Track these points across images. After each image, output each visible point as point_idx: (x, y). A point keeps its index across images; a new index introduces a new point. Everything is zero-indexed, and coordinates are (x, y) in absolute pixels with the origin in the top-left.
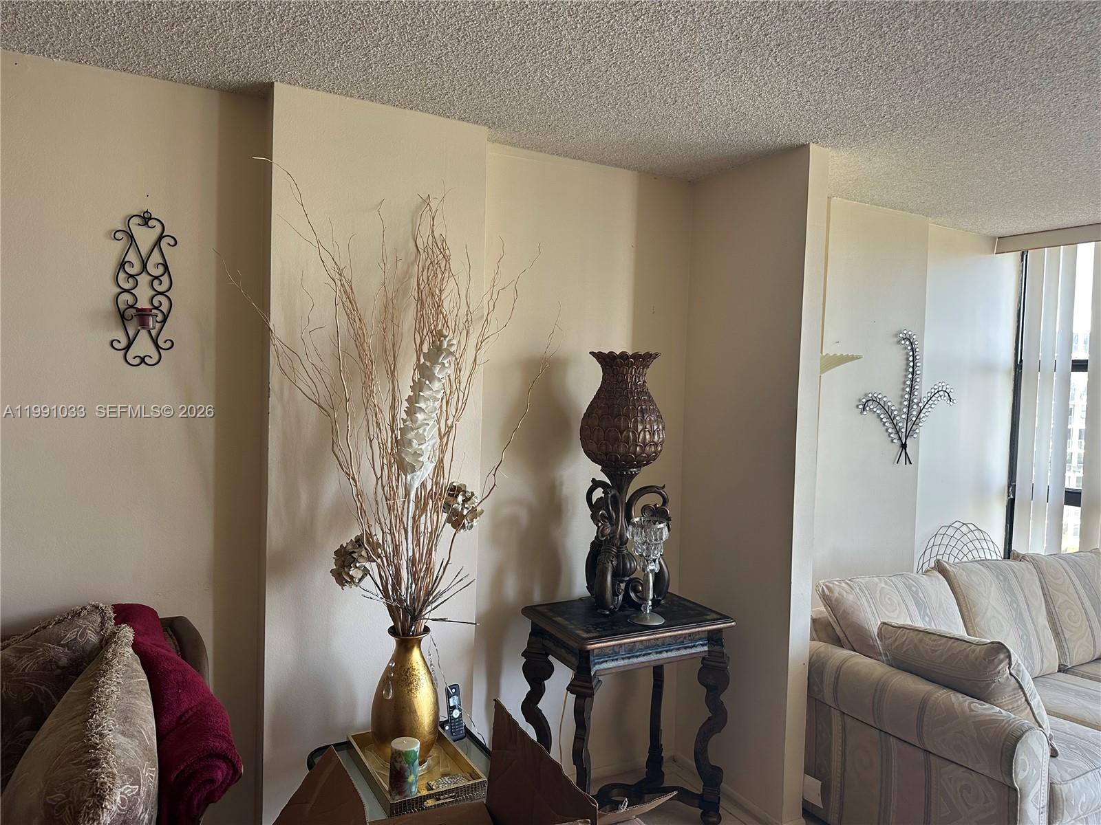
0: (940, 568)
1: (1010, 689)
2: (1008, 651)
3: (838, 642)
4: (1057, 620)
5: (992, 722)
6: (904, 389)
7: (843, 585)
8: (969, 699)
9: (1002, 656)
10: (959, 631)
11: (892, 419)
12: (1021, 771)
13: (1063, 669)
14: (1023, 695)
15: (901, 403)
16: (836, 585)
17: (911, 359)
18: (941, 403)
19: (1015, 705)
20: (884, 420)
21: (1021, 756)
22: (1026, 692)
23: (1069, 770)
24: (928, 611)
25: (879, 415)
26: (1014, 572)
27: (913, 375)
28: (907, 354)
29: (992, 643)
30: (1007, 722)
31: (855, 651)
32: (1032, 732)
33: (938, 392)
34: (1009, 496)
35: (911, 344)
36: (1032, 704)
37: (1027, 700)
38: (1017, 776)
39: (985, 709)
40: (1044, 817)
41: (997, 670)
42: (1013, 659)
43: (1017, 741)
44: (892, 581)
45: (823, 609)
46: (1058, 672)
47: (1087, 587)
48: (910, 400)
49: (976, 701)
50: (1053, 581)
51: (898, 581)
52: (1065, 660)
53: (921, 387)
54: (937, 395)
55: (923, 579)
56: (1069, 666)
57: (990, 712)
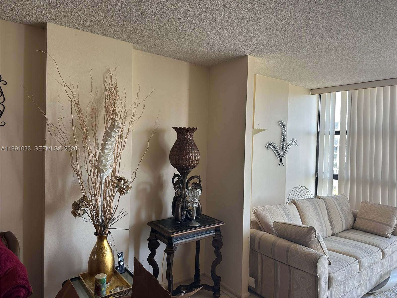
0: (293, 202)
1: (316, 242)
2: (315, 230)
3: (260, 229)
4: (331, 219)
5: (310, 254)
6: (281, 141)
7: (261, 208)
8: (303, 247)
9: (313, 231)
10: (300, 223)
11: (277, 151)
13: (333, 235)
14: (320, 244)
15: (280, 145)
16: (259, 209)
17: (283, 130)
18: (293, 145)
19: (317, 248)
20: (274, 151)
21: (319, 265)
23: (335, 269)
24: (289, 217)
25: (273, 150)
26: (317, 202)
27: (284, 136)
28: (282, 129)
29: (310, 227)
30: (315, 254)
31: (266, 232)
32: (322, 256)
34: (316, 177)
35: (283, 125)
36: (323, 247)
37: (321, 246)
38: (318, 272)
39: (308, 250)
40: (327, 285)
41: (311, 236)
42: (316, 232)
43: (318, 260)
44: (277, 207)
45: (254, 217)
46: (332, 236)
47: (340, 207)
48: (283, 144)
49: (305, 247)
50: (330, 205)
51: (280, 207)
52: (334, 232)
53: (286, 140)
54: (292, 143)
55: (288, 206)
56: (335, 234)
57: (310, 251)
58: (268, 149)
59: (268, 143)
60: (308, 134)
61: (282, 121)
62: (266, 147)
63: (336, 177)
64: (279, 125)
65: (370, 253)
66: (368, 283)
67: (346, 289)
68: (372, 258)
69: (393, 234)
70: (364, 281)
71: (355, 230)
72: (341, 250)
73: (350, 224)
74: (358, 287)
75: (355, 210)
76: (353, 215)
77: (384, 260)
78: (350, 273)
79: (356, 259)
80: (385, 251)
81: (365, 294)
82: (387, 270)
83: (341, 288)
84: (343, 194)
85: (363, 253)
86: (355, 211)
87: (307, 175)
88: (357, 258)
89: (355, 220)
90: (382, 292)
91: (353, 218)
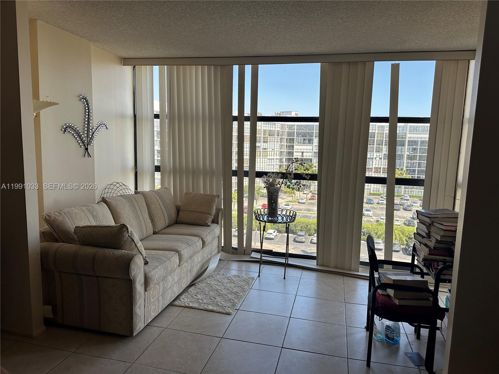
0: (104, 200)
1: (129, 242)
2: (127, 227)
3: (57, 241)
4: (152, 215)
5: (122, 256)
6: (85, 123)
7: (56, 213)
8: (113, 250)
9: (124, 229)
10: (112, 223)
11: (80, 136)
12: (133, 272)
13: (155, 233)
14: (134, 243)
15: (84, 129)
16: (53, 214)
17: (87, 108)
18: (102, 129)
19: (131, 248)
20: (76, 137)
21: (133, 266)
22: (135, 242)
23: (152, 267)
24: (98, 219)
25: (73, 134)
27: (88, 116)
28: (85, 106)
29: (121, 225)
30: (127, 255)
31: (64, 242)
32: (137, 256)
33: (101, 125)
34: (135, 170)
35: (87, 101)
36: (138, 246)
37: (136, 245)
38: (131, 275)
39: (120, 252)
40: (143, 287)
41: (123, 235)
42: (129, 230)
43: (131, 261)
44: (81, 209)
45: (46, 227)
46: (153, 234)
47: (163, 201)
48: (88, 128)
49: (116, 250)
50: (150, 200)
51: (84, 208)
52: (156, 229)
53: (93, 122)
54: (101, 126)
55: (96, 206)
56: (157, 231)
57: (121, 253)
58: (66, 133)
59: (66, 124)
60: (123, 116)
61: (84, 96)
62: (62, 130)
63: (158, 169)
64: (80, 100)
65: (190, 244)
66: (189, 274)
67: (166, 286)
68: (193, 248)
69: (213, 222)
70: (184, 273)
71: (179, 225)
72: (161, 247)
73: (174, 220)
74: (179, 282)
75: (179, 203)
76: (177, 210)
77: (204, 249)
78: (169, 268)
79: (175, 253)
80: (205, 239)
81: (186, 286)
82: (207, 258)
83: (159, 286)
84: (166, 188)
85: (184, 245)
86: (179, 205)
87: (124, 169)
88: (177, 251)
89: (178, 214)
90: (202, 280)
91: (176, 212)
